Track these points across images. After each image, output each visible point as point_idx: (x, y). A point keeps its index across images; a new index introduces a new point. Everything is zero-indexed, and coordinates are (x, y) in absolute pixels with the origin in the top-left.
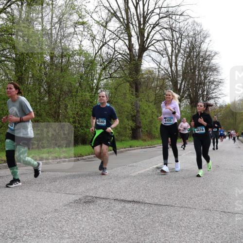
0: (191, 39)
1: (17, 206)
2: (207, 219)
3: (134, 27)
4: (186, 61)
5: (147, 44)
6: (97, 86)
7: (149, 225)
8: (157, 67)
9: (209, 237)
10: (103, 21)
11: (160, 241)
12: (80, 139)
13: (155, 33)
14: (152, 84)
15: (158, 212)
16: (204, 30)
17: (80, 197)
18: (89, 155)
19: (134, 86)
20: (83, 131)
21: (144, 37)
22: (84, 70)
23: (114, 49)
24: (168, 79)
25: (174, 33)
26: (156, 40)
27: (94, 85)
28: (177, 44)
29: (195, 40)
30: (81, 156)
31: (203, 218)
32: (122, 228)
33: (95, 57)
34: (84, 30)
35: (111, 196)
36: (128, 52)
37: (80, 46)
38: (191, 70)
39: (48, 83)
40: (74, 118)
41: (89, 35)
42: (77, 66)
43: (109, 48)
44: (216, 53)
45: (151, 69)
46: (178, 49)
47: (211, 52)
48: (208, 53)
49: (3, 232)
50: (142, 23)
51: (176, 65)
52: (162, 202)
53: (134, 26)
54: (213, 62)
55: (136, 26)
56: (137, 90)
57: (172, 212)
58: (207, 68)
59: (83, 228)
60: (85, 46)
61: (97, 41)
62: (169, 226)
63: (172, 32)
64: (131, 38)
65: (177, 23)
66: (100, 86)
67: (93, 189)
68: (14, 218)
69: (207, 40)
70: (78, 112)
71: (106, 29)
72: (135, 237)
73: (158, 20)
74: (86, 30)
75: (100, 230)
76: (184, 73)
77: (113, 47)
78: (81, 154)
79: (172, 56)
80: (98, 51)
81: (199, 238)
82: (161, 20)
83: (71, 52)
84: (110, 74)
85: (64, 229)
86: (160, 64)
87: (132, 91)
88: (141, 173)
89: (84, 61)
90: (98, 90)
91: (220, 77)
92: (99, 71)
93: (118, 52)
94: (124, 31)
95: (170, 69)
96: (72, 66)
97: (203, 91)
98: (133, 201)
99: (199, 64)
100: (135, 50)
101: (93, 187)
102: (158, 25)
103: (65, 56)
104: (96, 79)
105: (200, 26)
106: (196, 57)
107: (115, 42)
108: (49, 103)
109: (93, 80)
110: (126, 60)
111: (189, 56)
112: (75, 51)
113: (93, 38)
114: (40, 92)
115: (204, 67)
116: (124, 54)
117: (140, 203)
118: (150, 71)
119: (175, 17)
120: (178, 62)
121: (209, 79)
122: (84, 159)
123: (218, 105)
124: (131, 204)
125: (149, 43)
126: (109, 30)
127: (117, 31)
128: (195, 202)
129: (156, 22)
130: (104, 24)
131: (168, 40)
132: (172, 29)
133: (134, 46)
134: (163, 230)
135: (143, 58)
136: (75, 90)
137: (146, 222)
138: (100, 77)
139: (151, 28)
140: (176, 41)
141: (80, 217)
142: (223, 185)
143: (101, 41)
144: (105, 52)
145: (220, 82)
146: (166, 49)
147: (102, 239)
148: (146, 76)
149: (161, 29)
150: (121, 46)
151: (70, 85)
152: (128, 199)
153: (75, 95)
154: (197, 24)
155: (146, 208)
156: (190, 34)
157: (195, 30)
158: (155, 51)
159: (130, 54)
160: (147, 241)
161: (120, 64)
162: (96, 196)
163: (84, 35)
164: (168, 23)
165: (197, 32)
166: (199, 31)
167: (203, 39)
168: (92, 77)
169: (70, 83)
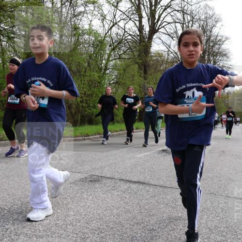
0: (202, 22)
1: (23, 182)
2: (212, 203)
3: (145, 8)
5: (158, 26)
6: (106, 67)
7: (154, 206)
8: (167, 50)
9: (213, 221)
10: (114, 1)
11: (164, 222)
12: (87, 119)
13: (166, 15)
14: (161, 66)
15: (163, 194)
16: (216, 14)
17: (86, 175)
18: (96, 135)
19: (143, 68)
20: (90, 111)
21: (155, 18)
22: (93, 50)
23: (124, 30)
25: (186, 15)
26: (166, 22)
27: (103, 65)
28: (188, 27)
29: (207, 24)
30: (87, 135)
32: (127, 207)
33: (105, 37)
34: (94, 9)
35: (117, 176)
36: (138, 33)
37: (90, 25)
40: (82, 97)
41: (99, 15)
42: (86, 46)
43: (119, 29)
44: (227, 38)
45: (160, 52)
47: (222, 37)
48: (219, 38)
49: (9, 207)
50: (153, 4)
52: (168, 184)
53: (145, 7)
54: (224, 47)
55: (147, 7)
56: (145, 72)
58: (217, 53)
59: (88, 206)
60: (95, 26)
62: (174, 208)
63: (183, 15)
64: (141, 19)
65: (189, 5)
66: (109, 67)
67: (98, 169)
68: (20, 194)
69: (218, 25)
70: (86, 92)
71: (117, 9)
72: (139, 217)
73: (170, 2)
75: (105, 209)
77: (124, 28)
78: (87, 134)
80: (108, 32)
81: (203, 221)
82: (173, 2)
83: (80, 32)
85: (69, 206)
86: (170, 47)
87: (141, 73)
88: (147, 155)
89: (93, 41)
90: (106, 71)
91: (229, 63)
92: (108, 52)
93: (128, 33)
94: (135, 12)
96: (81, 46)
98: (139, 182)
99: (209, 49)
100: (145, 31)
101: (98, 166)
102: (170, 6)
104: (105, 60)
105: (212, 10)
106: (207, 42)
107: (125, 22)
109: (102, 60)
110: (135, 42)
112: (85, 30)
113: (104, 17)
115: (214, 52)
116: (134, 36)
117: (145, 184)
118: (159, 54)
121: (219, 65)
122: (90, 139)
124: (137, 185)
125: (160, 26)
126: (120, 10)
127: (128, 11)
129: (168, 5)
130: (115, 4)
131: (179, 23)
132: (183, 12)
133: (144, 28)
134: (167, 211)
135: (153, 40)
136: (84, 70)
137: (151, 203)
138: (109, 58)
139: (162, 10)
140: (187, 24)
141: (85, 196)
142: (229, 170)
143: (111, 21)
144: (115, 33)
145: (230, 68)
146: (176, 32)
147: (107, 218)
148: (155, 58)
149: (172, 11)
150: (131, 27)
151: (79, 65)
152: (133, 180)
153: (83, 75)
154: (209, 7)
155: (151, 190)
156: (201, 18)
157: (206, 13)
158: (165, 34)
159: (140, 36)
160: (152, 222)
161: (129, 45)
162: (102, 175)
163: (95, 15)
164: (180, 5)
165: (208, 16)
166: (211, 15)
167: (214, 23)
168: (101, 57)
169: (79, 62)
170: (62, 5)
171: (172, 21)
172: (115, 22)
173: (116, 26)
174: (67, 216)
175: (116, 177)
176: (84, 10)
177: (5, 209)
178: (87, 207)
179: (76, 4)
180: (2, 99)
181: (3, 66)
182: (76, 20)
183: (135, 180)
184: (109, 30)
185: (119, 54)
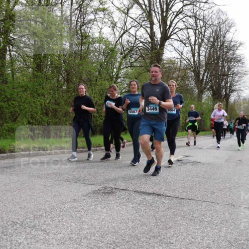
0: (215, 28)
1: (35, 194)
2: (231, 214)
3: (156, 15)
4: (210, 51)
5: (170, 32)
6: (117, 75)
7: (171, 218)
8: (179, 57)
9: (233, 233)
10: (124, 8)
11: (182, 235)
12: (98, 129)
13: (178, 21)
14: (173, 74)
15: (180, 206)
16: (229, 19)
17: (99, 187)
21: (167, 25)
22: (103, 59)
23: (136, 37)
24: (190, 69)
25: (198, 21)
26: (178, 28)
27: (114, 74)
28: (201, 33)
29: (220, 30)
31: (227, 214)
32: (143, 220)
33: (115, 45)
34: (104, 17)
36: (150, 40)
37: (100, 32)
38: (214, 61)
39: (66, 71)
41: (109, 23)
42: (96, 54)
43: (130, 36)
44: (241, 44)
45: (172, 59)
46: (201, 38)
47: (236, 42)
48: (233, 44)
49: (22, 220)
50: (165, 10)
51: (199, 55)
52: (184, 195)
53: (157, 13)
54: (238, 52)
55: (158, 13)
57: (194, 206)
58: (232, 59)
60: (106, 34)
61: (118, 28)
62: (191, 220)
63: (196, 20)
64: (153, 26)
65: (201, 10)
66: (120, 75)
67: (112, 180)
68: (32, 207)
69: (232, 30)
70: (97, 101)
71: (128, 16)
72: (156, 230)
73: (182, 7)
74: (106, 16)
75: (120, 222)
76: (207, 63)
77: (135, 35)
78: (99, 145)
79: (195, 45)
80: (119, 39)
81: (223, 234)
82: (185, 8)
83: (91, 40)
84: (131, 63)
85: (83, 219)
86: (182, 54)
89: (104, 49)
90: (117, 79)
91: (244, 69)
92: (119, 60)
93: (139, 41)
94: (146, 19)
95: (192, 60)
96: (92, 54)
97: (226, 83)
98: (154, 194)
99: (223, 55)
100: (157, 38)
101: (112, 178)
102: (181, 12)
103: (85, 43)
104: (116, 68)
105: (225, 15)
106: (220, 48)
108: (67, 91)
109: (113, 69)
110: (147, 49)
111: (213, 46)
112: (95, 38)
113: (114, 25)
114: (58, 80)
115: (228, 58)
116: (146, 43)
117: (160, 195)
118: (171, 61)
119: (200, 5)
120: (201, 52)
121: (234, 71)
123: (242, 98)
124: (152, 196)
125: (172, 32)
126: (131, 17)
127: (139, 18)
128: (217, 197)
129: (179, 10)
130: (126, 11)
131: (192, 29)
132: (195, 17)
133: (156, 34)
134: (185, 224)
135: (165, 47)
136: (95, 79)
137: (167, 215)
138: (120, 66)
139: (174, 16)
140: (199, 30)
141: (99, 208)
143: (122, 28)
144: (126, 40)
145: (245, 74)
146: (189, 38)
147: (123, 231)
148: (167, 65)
149: (184, 17)
150: (143, 34)
151: (90, 73)
152: (148, 191)
153: (94, 84)
154: (222, 12)
155: (167, 201)
156: (214, 23)
157: (220, 18)
158: (177, 40)
159: (152, 43)
160: (169, 235)
161: (141, 53)
162: (116, 187)
163: (105, 22)
164: (192, 11)
165: (221, 21)
166: (224, 20)
167: (228, 28)
168: (112, 65)
169: (90, 71)
170: (71, 13)
171: (184, 27)
172: (126, 29)
173: (127, 33)
174: (81, 229)
175: (130, 188)
176: (94, 18)
177: (17, 223)
178: (101, 220)
179: (86, 12)
180: (12, 110)
181: (13, 76)
182: (86, 28)
183: (150, 192)
184: (120, 37)
185: (131, 62)
